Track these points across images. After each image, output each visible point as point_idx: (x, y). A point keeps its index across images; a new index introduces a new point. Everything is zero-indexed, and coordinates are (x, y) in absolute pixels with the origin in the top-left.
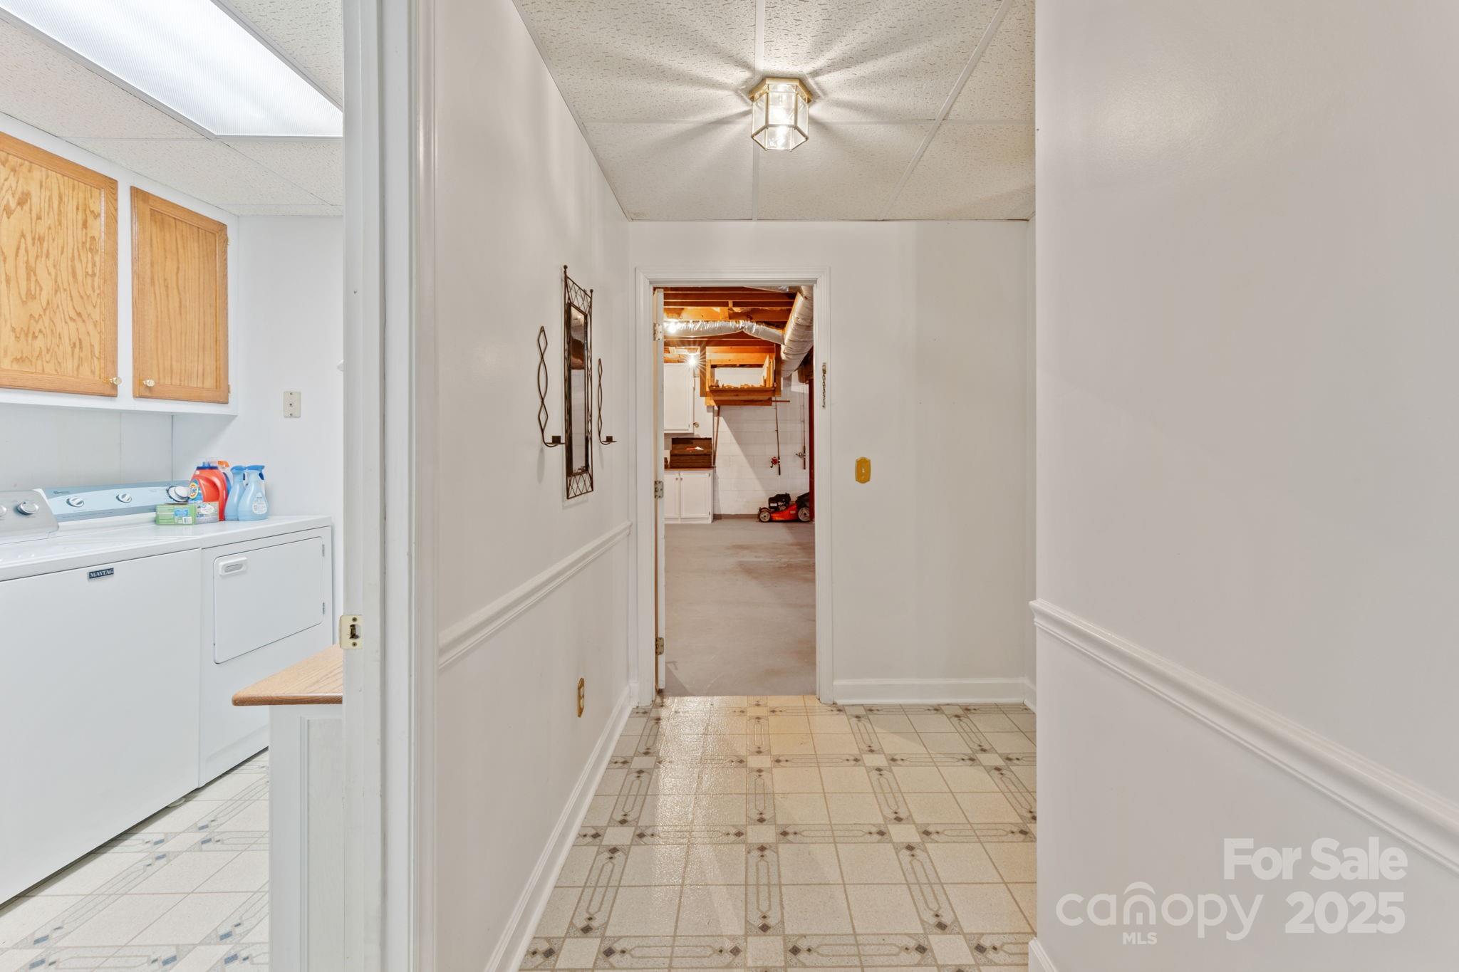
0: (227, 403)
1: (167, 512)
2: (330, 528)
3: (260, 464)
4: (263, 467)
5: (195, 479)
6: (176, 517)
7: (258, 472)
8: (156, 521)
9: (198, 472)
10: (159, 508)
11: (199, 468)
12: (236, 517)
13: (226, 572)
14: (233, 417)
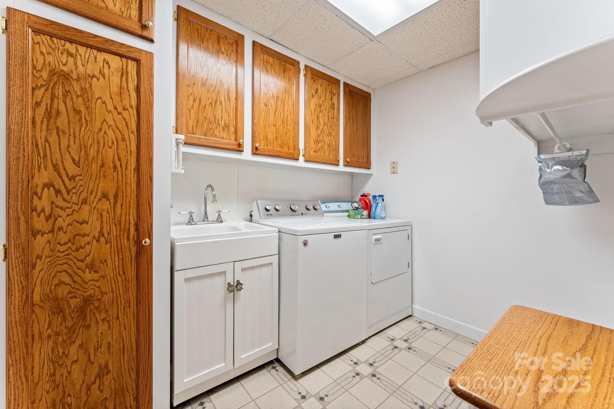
0: (370, 169)
1: (352, 213)
2: (410, 226)
3: (382, 194)
4: (383, 196)
5: (360, 200)
6: (355, 215)
7: (382, 198)
8: (349, 216)
9: (361, 197)
10: (350, 211)
11: (361, 196)
12: (374, 217)
13: (375, 242)
14: (372, 175)
